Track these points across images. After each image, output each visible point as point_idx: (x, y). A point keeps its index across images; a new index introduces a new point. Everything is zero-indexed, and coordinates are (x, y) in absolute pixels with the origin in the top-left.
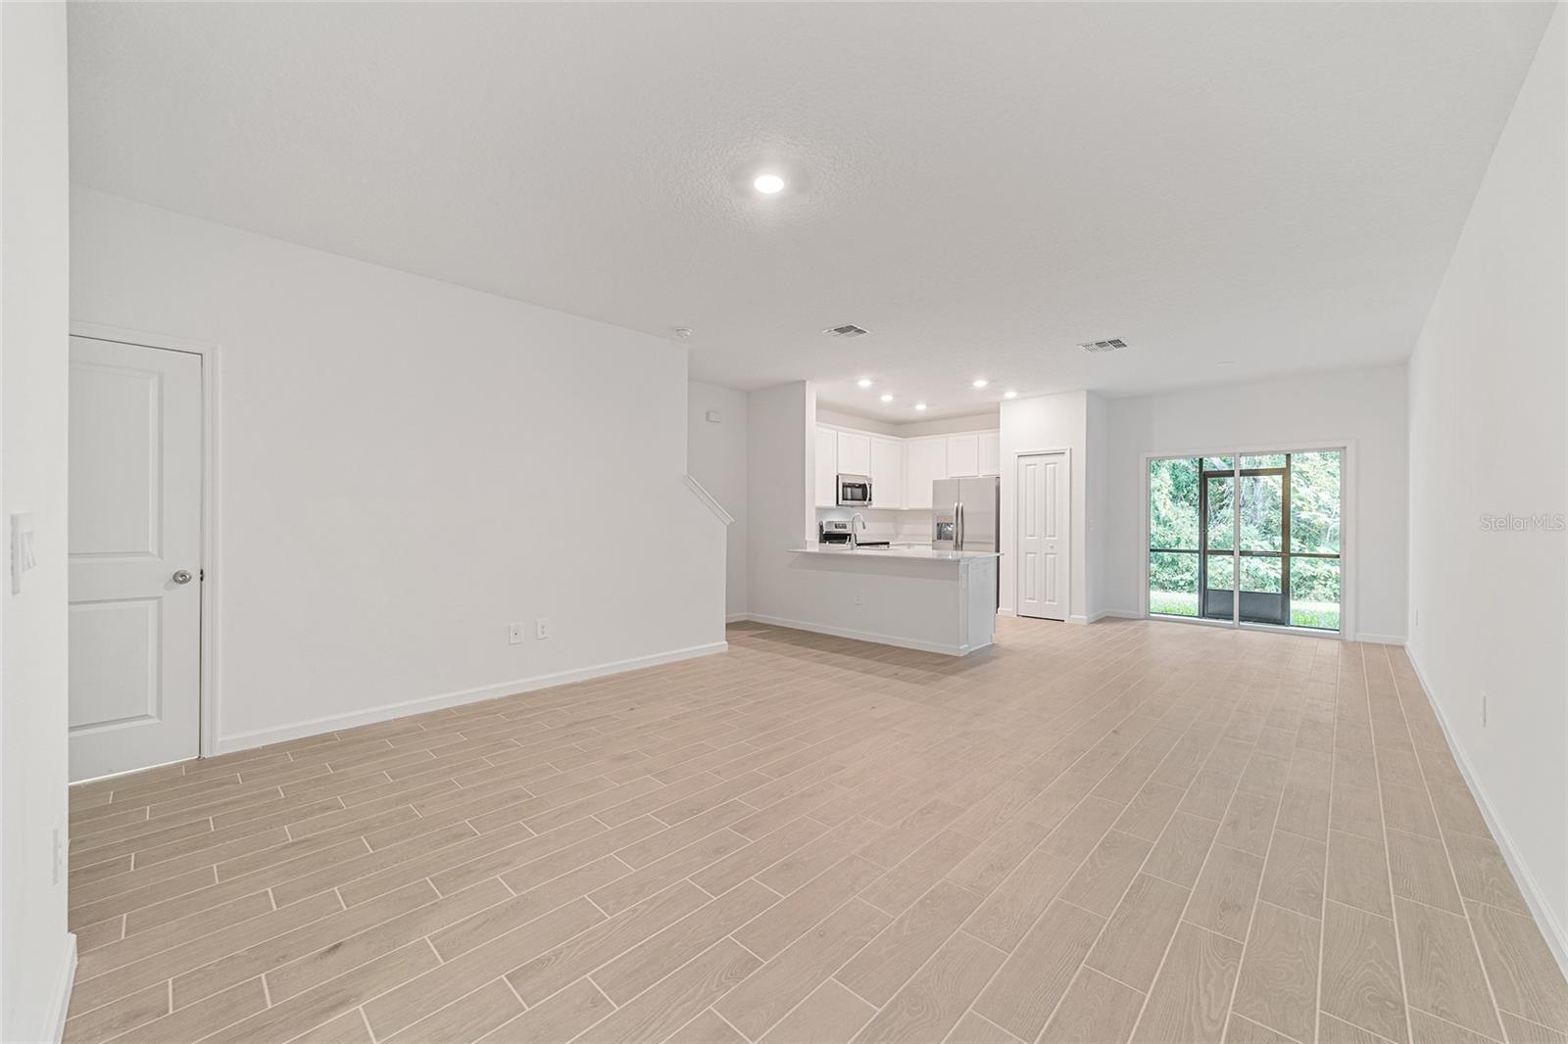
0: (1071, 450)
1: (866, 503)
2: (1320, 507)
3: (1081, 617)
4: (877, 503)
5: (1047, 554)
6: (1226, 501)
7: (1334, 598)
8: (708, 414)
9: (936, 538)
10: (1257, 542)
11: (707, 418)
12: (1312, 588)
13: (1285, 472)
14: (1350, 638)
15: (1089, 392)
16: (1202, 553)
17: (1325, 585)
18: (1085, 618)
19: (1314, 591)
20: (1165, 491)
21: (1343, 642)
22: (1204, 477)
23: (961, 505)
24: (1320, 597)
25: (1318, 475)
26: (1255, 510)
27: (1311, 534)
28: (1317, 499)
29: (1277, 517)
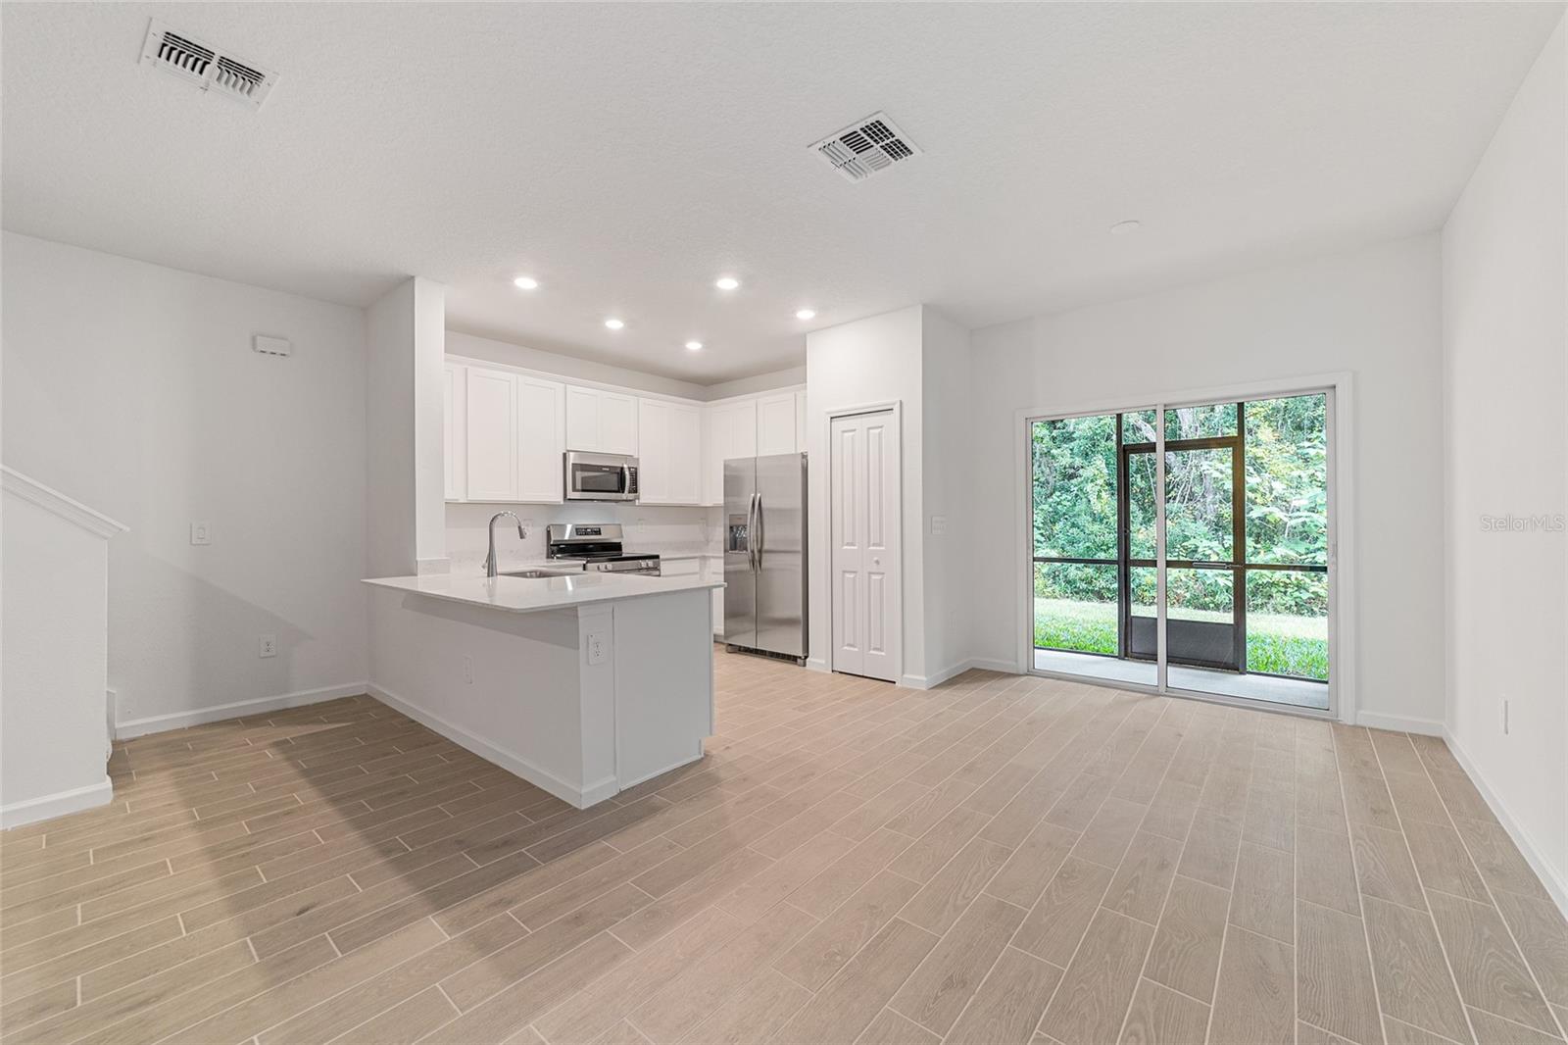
0: (901, 402)
1: (626, 495)
2: (1276, 498)
3: (917, 678)
4: (647, 494)
5: (870, 573)
6: (1173, 494)
7: (1295, 609)
8: (254, 339)
9: (728, 547)
10: (1206, 543)
11: (254, 346)
12: (1271, 596)
13: (1236, 444)
14: (1347, 717)
15: (926, 307)
16: (1122, 564)
17: (1285, 593)
18: (925, 679)
19: (1272, 601)
20: (1100, 482)
21: (1337, 726)
22: (1125, 452)
23: (759, 495)
24: (1279, 608)
25: (1274, 461)
26: (1204, 503)
27: (1268, 532)
28: (1271, 490)
29: (1227, 511)
